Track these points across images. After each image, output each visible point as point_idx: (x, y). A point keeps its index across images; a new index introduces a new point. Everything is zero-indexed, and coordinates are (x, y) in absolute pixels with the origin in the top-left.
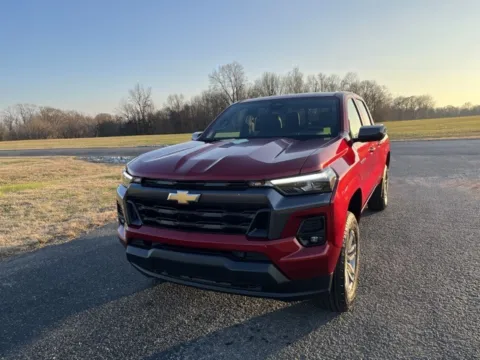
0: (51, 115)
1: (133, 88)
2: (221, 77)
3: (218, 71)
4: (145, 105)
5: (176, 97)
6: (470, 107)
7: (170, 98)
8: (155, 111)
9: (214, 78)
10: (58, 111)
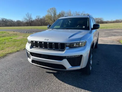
0: (4, 20)
1: (27, 13)
2: (50, 11)
3: (49, 9)
4: (30, 18)
5: (38, 16)
6: (112, 21)
7: (37, 17)
8: (33, 20)
9: (48, 11)
10: (6, 19)
